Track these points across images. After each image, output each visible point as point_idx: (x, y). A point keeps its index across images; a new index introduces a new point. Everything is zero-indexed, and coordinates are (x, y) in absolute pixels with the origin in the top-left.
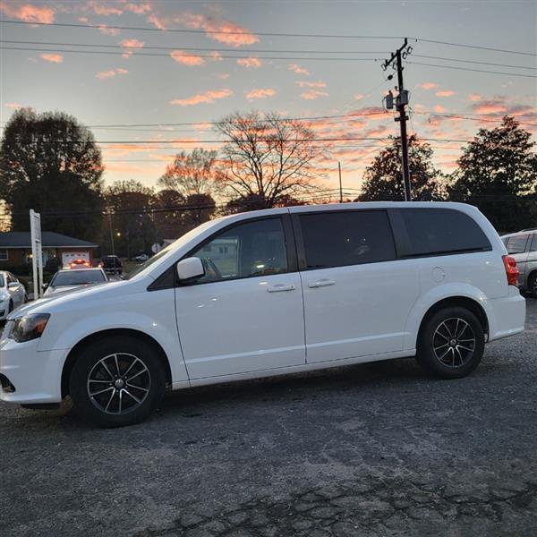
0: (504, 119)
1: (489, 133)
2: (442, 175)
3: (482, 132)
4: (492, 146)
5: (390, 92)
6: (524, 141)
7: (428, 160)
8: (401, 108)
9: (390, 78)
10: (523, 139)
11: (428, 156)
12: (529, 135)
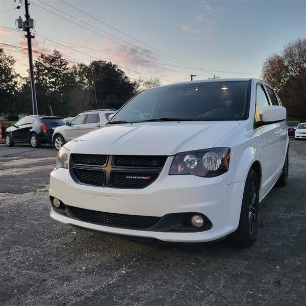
0: (54, 51)
1: (46, 57)
2: (21, 77)
3: (42, 56)
4: (48, 65)
5: (20, 17)
6: (64, 66)
7: (12, 66)
8: (27, 30)
9: (18, 7)
10: (64, 64)
11: (12, 64)
12: (67, 63)
